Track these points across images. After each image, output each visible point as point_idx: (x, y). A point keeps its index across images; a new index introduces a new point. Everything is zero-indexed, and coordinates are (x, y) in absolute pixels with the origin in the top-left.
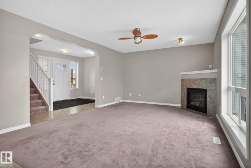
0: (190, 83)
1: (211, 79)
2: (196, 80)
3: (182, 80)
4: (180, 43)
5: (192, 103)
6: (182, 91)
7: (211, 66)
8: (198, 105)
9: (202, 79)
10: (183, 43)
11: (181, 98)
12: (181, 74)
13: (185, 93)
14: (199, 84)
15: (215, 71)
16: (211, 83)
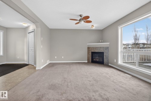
0: (93, 49)
1: (106, 47)
2: (97, 48)
3: (88, 48)
4: (92, 28)
5: (94, 60)
6: (88, 53)
7: (101, 41)
8: (98, 60)
9: (101, 47)
10: (94, 28)
11: (88, 57)
12: (88, 44)
13: (90, 55)
14: (99, 50)
15: (109, 43)
16: (106, 49)
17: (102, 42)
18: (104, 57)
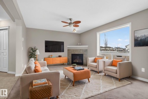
0: (74, 51)
2: (77, 50)
3: (68, 50)
5: (74, 61)
6: (68, 55)
8: (77, 62)
9: (80, 50)
10: (76, 31)
11: (68, 59)
12: (68, 46)
13: (70, 57)
14: (79, 52)
15: (87, 46)
16: (85, 51)
17: (80, 45)
18: (84, 58)
